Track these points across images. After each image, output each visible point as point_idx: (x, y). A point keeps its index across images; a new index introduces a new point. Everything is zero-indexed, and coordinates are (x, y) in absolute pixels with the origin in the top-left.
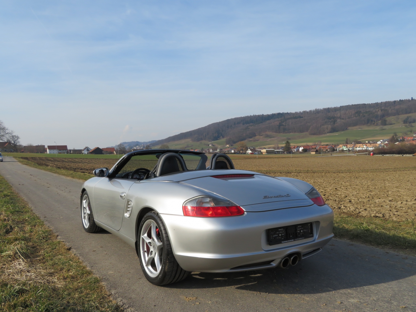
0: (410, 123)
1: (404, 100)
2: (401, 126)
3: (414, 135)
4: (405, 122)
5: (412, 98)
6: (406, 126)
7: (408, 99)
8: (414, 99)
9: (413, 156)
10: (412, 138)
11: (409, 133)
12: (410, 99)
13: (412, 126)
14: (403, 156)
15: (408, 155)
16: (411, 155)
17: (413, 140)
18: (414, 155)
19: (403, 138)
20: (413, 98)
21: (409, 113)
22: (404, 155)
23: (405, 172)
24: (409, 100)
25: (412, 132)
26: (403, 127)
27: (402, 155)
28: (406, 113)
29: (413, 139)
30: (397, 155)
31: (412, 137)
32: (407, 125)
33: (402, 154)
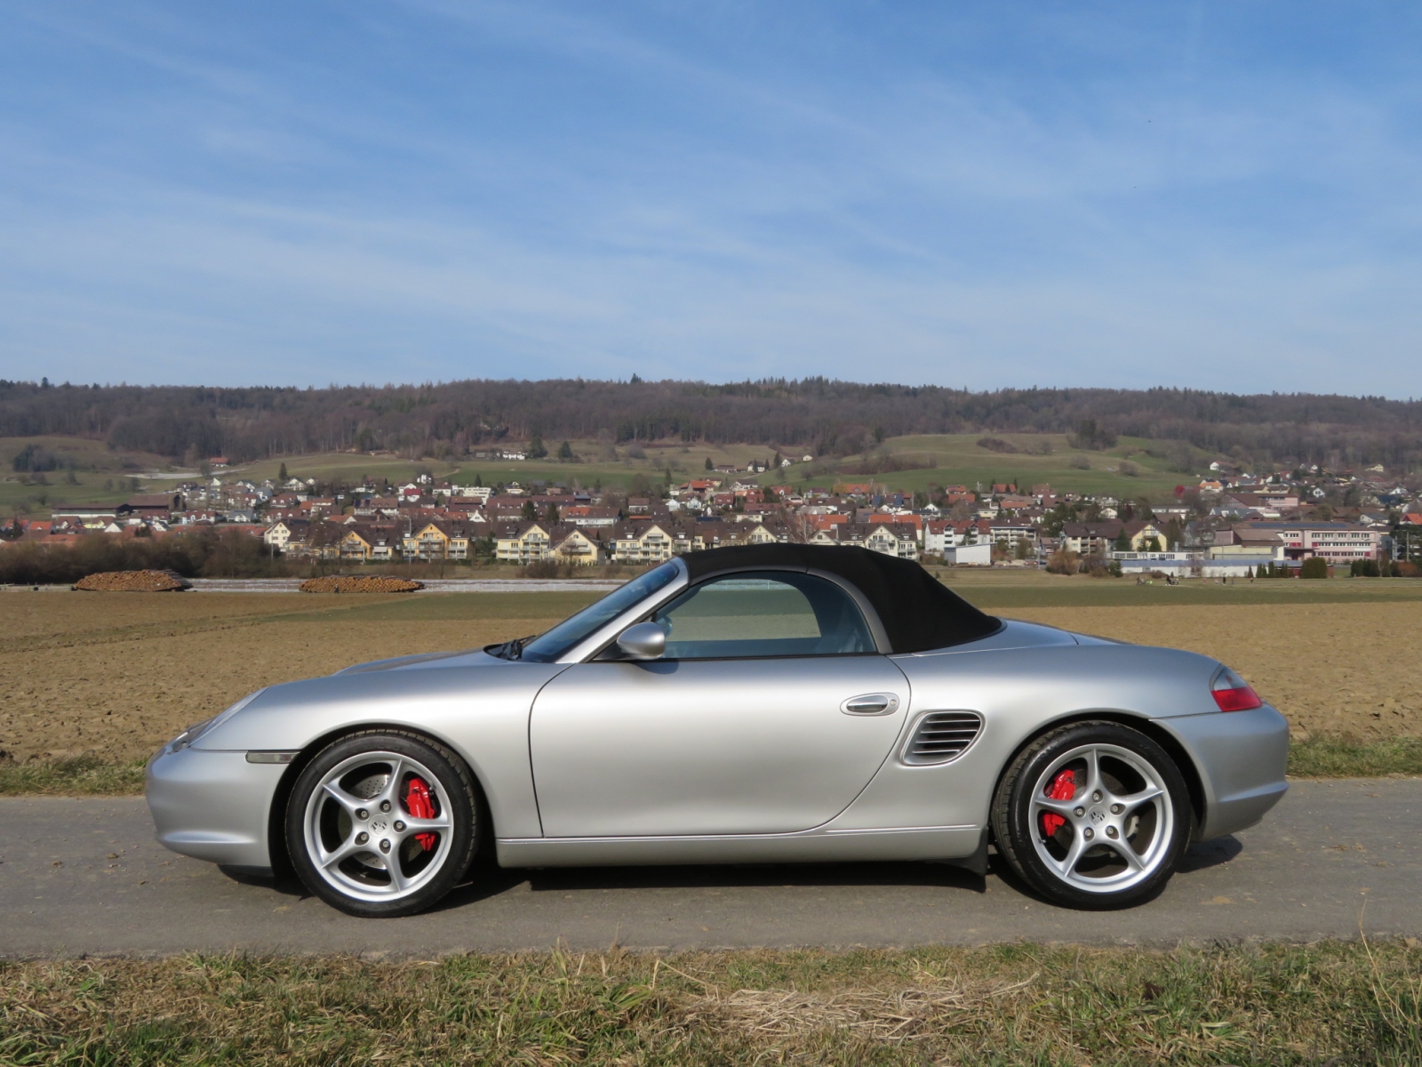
0: (38, 469)
1: (15, 382)
2: (7, 480)
3: (54, 516)
4: (21, 463)
5: (45, 379)
6: (23, 480)
7: (29, 383)
8: (52, 386)
9: (73, 589)
10: (48, 526)
11: (35, 506)
12: (39, 384)
13: (44, 482)
14: (36, 589)
15: (53, 588)
16: (65, 588)
17: (53, 533)
18: (75, 586)
19: (16, 523)
20: (50, 382)
21: (36, 433)
22: (42, 588)
23: (98, 647)
24: (33, 387)
25: (47, 504)
26: (13, 481)
27: (32, 587)
28: (26, 431)
29: (53, 528)
30: (15, 589)
31: (46, 521)
32: (28, 475)
33: (32, 584)
